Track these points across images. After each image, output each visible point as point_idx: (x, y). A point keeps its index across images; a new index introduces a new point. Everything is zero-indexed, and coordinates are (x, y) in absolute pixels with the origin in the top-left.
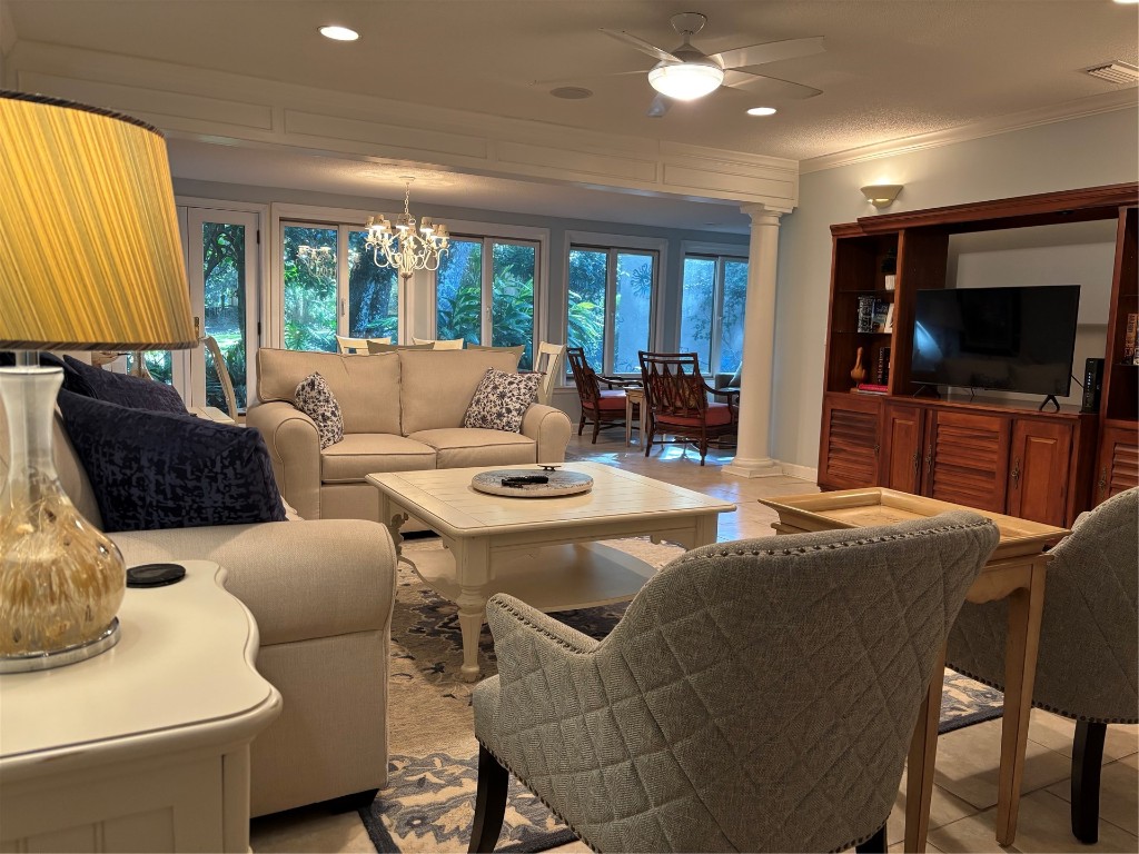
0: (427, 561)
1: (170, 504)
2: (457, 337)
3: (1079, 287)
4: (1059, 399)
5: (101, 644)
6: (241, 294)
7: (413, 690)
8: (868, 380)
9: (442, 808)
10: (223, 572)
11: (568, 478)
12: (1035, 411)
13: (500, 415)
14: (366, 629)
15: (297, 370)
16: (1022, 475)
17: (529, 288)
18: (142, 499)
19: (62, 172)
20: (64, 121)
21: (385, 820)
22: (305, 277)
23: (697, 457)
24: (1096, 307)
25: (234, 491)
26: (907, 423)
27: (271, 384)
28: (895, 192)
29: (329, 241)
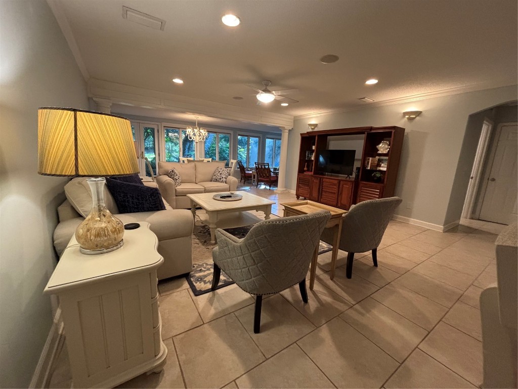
0: (202, 216)
1: (136, 206)
2: (210, 158)
3: (355, 151)
4: (350, 176)
5: (119, 246)
6: (154, 144)
7: (199, 247)
8: (308, 170)
9: (206, 276)
10: (150, 225)
11: (237, 196)
12: (344, 179)
13: (220, 179)
14: (187, 235)
15: (169, 167)
16: (341, 193)
17: (228, 145)
18: (129, 205)
19: (102, 131)
20: (102, 119)
21: (192, 279)
22: (171, 140)
23: (268, 188)
24: (359, 155)
25: (152, 204)
26: (316, 181)
27: (161, 170)
28: (316, 125)
29: (177, 132)
